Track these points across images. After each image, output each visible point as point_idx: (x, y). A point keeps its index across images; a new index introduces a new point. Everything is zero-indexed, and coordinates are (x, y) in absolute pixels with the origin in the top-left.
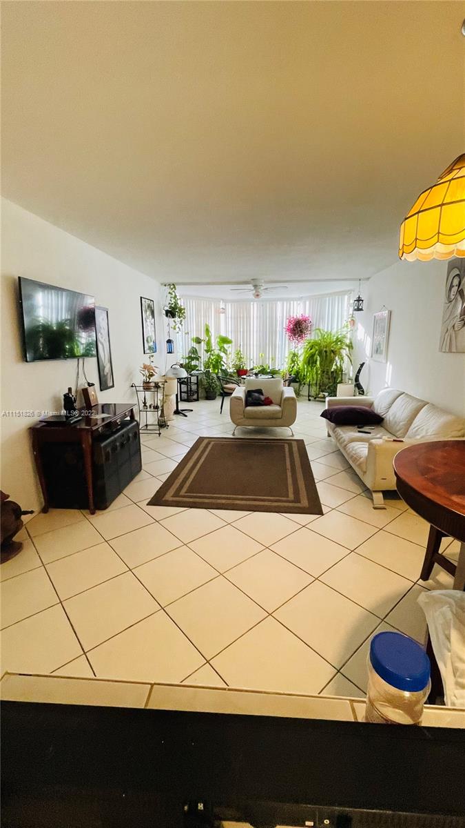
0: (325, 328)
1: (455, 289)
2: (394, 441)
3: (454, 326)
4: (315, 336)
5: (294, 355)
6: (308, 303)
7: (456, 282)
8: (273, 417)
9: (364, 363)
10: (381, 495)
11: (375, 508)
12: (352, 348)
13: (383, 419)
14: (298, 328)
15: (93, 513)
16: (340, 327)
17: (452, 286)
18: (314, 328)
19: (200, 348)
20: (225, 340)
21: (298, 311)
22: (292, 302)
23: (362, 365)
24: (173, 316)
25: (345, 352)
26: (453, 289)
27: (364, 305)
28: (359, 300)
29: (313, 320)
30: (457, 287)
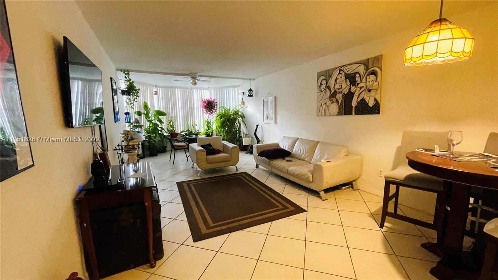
0: (226, 106)
1: (324, 86)
2: (327, 161)
3: (326, 103)
4: (220, 111)
5: (208, 123)
6: (212, 91)
7: (324, 82)
8: (225, 160)
9: (258, 125)
10: (323, 192)
11: (323, 200)
12: (244, 117)
13: (290, 153)
14: (210, 106)
15: (153, 267)
16: (234, 106)
17: (321, 84)
18: (218, 106)
19: (141, 119)
20: (160, 113)
21: (207, 96)
22: (203, 90)
23: (257, 126)
24: (129, 94)
25: (240, 119)
26: (322, 86)
27: (254, 94)
28: (250, 90)
29: (217, 100)
30: (325, 85)
